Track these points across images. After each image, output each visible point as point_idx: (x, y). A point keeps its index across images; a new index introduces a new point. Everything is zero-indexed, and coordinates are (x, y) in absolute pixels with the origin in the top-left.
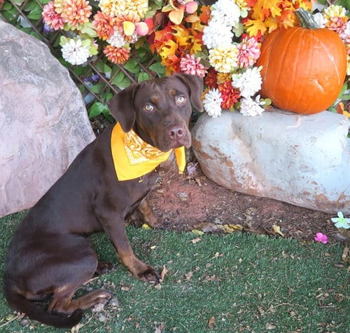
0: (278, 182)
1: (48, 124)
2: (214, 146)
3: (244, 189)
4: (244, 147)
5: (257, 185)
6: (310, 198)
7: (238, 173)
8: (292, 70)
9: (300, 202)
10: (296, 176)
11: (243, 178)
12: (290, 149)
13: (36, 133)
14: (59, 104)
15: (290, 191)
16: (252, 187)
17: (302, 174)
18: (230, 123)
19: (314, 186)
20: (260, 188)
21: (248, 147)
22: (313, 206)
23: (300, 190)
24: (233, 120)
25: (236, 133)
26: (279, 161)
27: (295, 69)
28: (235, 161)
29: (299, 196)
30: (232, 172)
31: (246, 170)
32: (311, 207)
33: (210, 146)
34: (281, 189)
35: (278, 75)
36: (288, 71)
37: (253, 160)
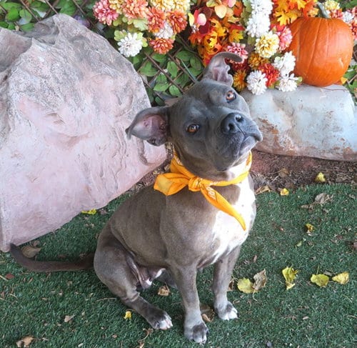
0: (313, 142)
1: (124, 113)
2: (263, 119)
3: (285, 152)
4: (287, 117)
5: (294, 147)
6: (339, 151)
7: (281, 139)
8: (324, 51)
9: (330, 156)
10: (329, 135)
11: (285, 143)
12: (326, 114)
13: (117, 122)
14: (128, 94)
15: (322, 148)
16: (291, 149)
17: (333, 134)
18: (271, 98)
19: (342, 142)
20: (297, 149)
21: (290, 116)
22: (340, 157)
23: (331, 147)
24: (274, 96)
25: (279, 106)
26: (315, 125)
27: (326, 50)
28: (280, 129)
29: (331, 151)
30: (276, 138)
31: (286, 136)
32: (338, 159)
33: (259, 119)
34: (315, 148)
35: (312, 56)
36: (321, 52)
37: (293, 126)
